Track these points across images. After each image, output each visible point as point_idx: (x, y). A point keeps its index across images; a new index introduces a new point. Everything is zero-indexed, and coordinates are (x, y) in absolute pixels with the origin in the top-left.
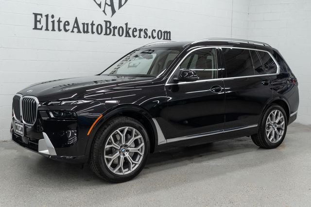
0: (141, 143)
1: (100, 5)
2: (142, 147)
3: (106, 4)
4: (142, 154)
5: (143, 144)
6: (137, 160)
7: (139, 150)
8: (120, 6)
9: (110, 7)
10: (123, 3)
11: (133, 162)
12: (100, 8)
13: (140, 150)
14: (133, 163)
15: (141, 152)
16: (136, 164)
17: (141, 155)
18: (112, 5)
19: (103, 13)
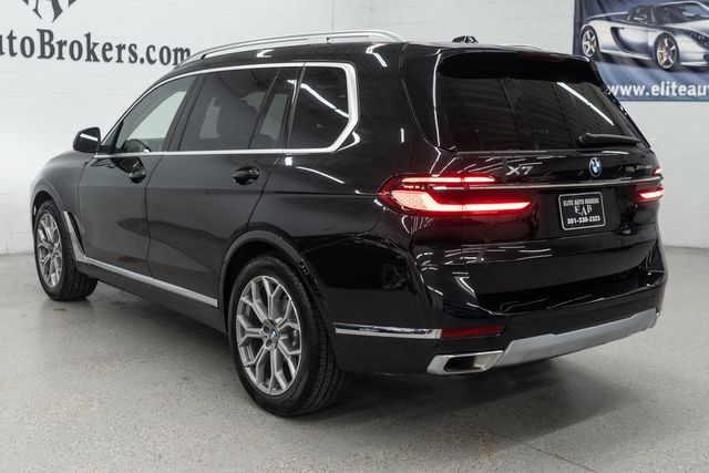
9: (50, 3)
12: (28, 4)
19: (34, 13)
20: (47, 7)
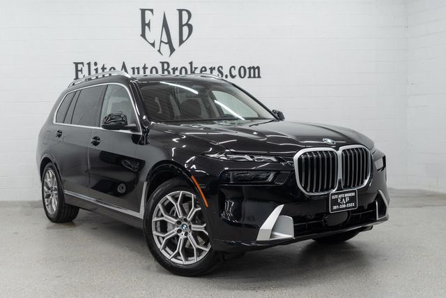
1: (153, 45)
3: (161, 41)
8: (181, 42)
10: (184, 38)
12: (154, 47)
18: (170, 43)
19: (158, 53)
20: (166, 48)
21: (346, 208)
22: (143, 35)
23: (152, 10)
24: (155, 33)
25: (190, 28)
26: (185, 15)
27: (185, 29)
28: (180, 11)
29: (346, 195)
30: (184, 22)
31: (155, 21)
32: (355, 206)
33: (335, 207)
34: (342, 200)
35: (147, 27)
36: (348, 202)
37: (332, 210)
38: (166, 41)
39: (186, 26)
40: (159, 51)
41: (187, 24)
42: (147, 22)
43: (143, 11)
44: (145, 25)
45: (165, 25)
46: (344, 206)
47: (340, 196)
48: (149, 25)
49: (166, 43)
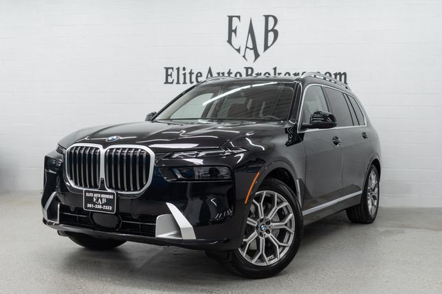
0: (289, 213)
1: (238, 50)
2: (290, 220)
3: (247, 47)
4: (292, 230)
5: (291, 215)
6: (285, 240)
7: (286, 225)
8: (266, 47)
9: (253, 51)
10: (269, 44)
11: (280, 244)
12: (239, 53)
13: (289, 225)
14: (279, 246)
15: (291, 227)
16: (284, 247)
17: (290, 233)
18: (255, 48)
20: (251, 54)
21: (102, 210)
22: (230, 41)
23: (239, 17)
24: (241, 39)
25: (276, 34)
26: (271, 21)
27: (271, 35)
28: (267, 17)
29: (103, 196)
30: (270, 27)
31: (242, 28)
32: (113, 211)
33: (89, 205)
34: (97, 200)
35: (233, 34)
36: (105, 204)
37: (86, 207)
38: (251, 47)
39: (272, 32)
40: (244, 56)
41: (273, 30)
42: (234, 28)
43: (231, 18)
44: (232, 31)
45: (251, 31)
46: (100, 207)
47: (96, 195)
48: (235, 31)
49: (251, 49)
